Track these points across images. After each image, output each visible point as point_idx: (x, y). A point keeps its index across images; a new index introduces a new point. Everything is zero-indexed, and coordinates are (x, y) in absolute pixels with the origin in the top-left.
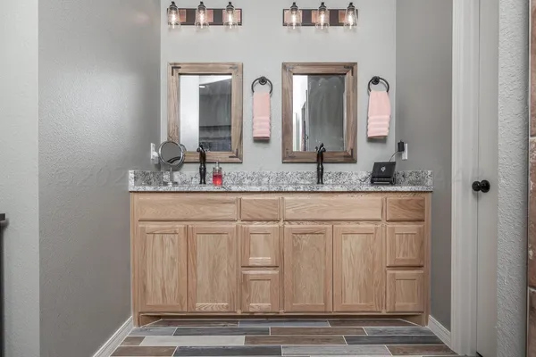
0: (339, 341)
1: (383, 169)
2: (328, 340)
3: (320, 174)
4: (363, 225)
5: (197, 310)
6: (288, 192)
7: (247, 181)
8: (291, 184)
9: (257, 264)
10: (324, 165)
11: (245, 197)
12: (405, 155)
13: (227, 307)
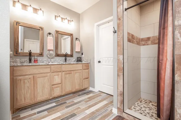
0: (76, 97)
1: (79, 59)
2: (74, 97)
3: (66, 60)
4: (79, 71)
5: (38, 101)
6: (64, 64)
7: (45, 62)
8: (58, 62)
9: (56, 84)
10: (67, 57)
11: (52, 66)
12: (83, 56)
13: (48, 97)
